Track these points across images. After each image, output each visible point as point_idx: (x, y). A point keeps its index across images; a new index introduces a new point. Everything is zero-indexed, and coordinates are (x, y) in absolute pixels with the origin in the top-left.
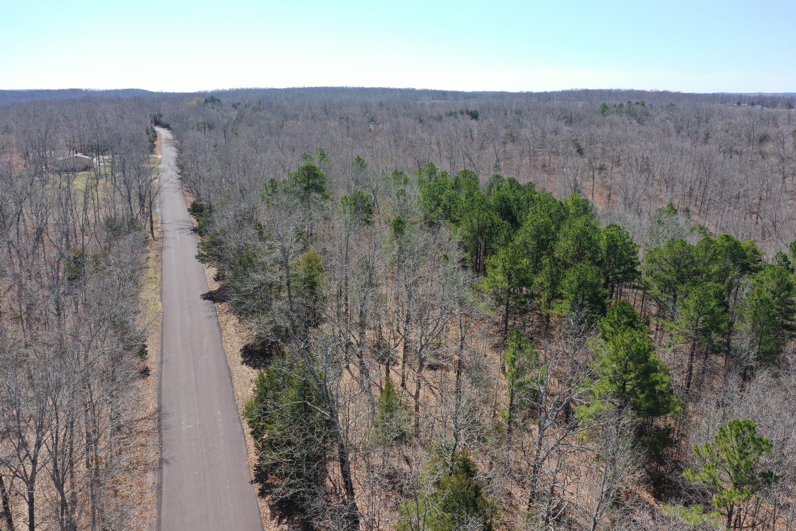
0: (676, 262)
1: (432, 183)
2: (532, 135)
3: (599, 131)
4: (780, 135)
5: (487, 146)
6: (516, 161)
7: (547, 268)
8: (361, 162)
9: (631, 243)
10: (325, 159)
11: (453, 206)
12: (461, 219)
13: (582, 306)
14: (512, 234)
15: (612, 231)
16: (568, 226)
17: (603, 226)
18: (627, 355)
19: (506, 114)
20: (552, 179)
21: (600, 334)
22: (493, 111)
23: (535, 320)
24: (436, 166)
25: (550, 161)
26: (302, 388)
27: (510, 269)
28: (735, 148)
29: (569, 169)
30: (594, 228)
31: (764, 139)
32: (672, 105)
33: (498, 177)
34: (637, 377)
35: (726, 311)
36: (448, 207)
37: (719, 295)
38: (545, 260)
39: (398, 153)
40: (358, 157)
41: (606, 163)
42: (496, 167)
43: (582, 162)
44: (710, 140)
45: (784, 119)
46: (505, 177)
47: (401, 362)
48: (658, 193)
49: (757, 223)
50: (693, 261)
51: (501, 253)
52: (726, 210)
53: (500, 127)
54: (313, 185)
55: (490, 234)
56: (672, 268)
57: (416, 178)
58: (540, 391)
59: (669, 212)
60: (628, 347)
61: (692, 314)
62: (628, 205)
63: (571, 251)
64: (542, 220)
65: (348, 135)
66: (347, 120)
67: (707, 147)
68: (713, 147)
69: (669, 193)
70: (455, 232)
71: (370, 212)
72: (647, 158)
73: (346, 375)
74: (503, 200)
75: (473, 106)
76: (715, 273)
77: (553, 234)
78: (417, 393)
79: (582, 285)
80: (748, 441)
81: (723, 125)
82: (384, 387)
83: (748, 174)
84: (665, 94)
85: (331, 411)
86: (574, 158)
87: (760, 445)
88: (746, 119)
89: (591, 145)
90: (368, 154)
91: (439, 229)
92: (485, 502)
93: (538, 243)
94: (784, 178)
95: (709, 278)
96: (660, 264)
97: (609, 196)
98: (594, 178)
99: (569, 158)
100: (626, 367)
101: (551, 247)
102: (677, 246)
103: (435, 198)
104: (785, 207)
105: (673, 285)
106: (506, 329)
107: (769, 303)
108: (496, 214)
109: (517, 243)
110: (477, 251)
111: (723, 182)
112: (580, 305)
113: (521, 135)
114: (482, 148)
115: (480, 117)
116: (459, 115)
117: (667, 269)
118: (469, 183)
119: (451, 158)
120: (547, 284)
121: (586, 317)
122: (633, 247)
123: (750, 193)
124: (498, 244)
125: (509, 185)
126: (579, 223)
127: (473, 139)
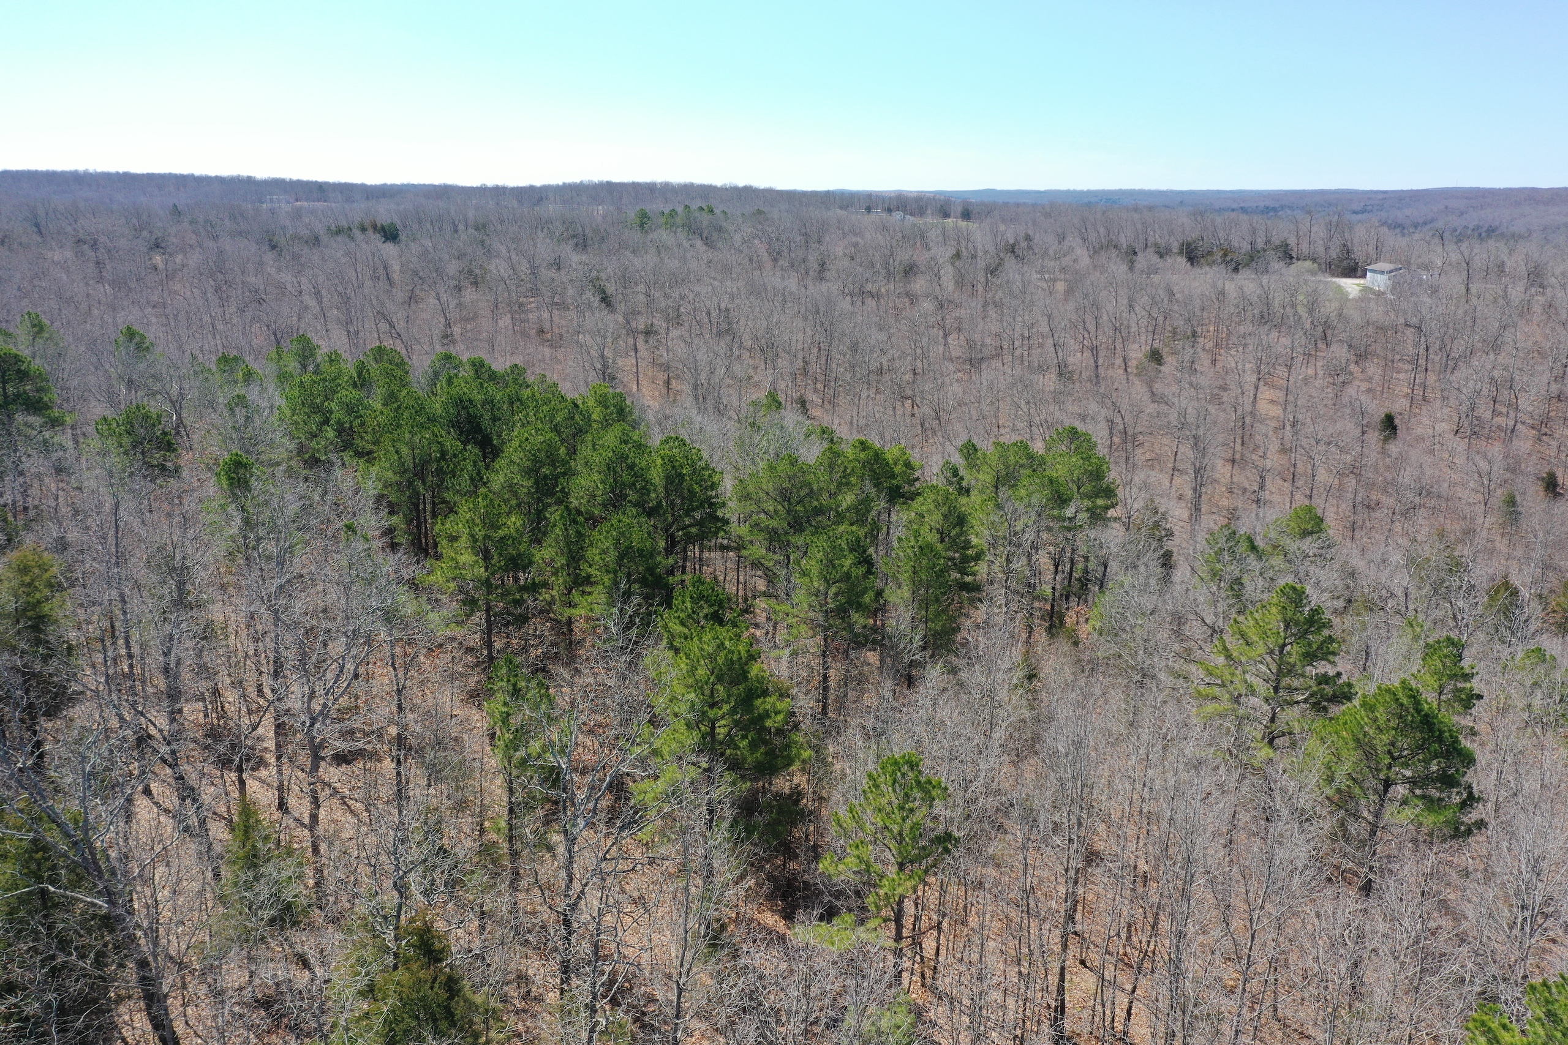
0: (784, 496)
1: (306, 378)
2: (511, 272)
3: (637, 262)
4: (933, 264)
5: (423, 294)
6: (485, 323)
7: (557, 531)
8: (137, 339)
9: (706, 468)
10: (46, 335)
11: (356, 423)
12: (375, 448)
13: (628, 594)
14: (483, 471)
15: (671, 449)
16: (590, 444)
17: (655, 440)
18: (712, 673)
19: (456, 231)
20: (560, 356)
21: (665, 642)
22: (428, 225)
23: (546, 633)
24: (315, 340)
25: (552, 321)
26: (31, 858)
27: (484, 539)
28: (869, 287)
29: (588, 337)
30: (639, 446)
31: (910, 270)
32: (760, 212)
33: (448, 357)
34: (733, 711)
35: (869, 572)
36: (347, 425)
37: (857, 547)
38: (554, 514)
39: (228, 316)
40: (129, 329)
41: (655, 322)
42: (445, 337)
43: (611, 321)
44: (827, 274)
45: (937, 236)
46: (464, 358)
47: (272, 760)
48: (751, 371)
49: (913, 415)
50: (811, 491)
51: (465, 511)
52: (864, 396)
53: (446, 257)
54: (17, 396)
55: (440, 472)
56: (780, 507)
57: (271, 369)
58: (560, 766)
59: (770, 407)
60: (712, 658)
61: (816, 584)
62: (701, 399)
63: (600, 492)
64: (541, 439)
65: (100, 280)
66: (94, 245)
67: (823, 287)
68: (834, 287)
69: (769, 372)
70: (366, 476)
71: (170, 447)
72: (727, 310)
73: (143, 808)
74: (461, 403)
75: (384, 214)
76: (848, 509)
77: (564, 463)
78: (314, 818)
79: (625, 554)
80: (912, 789)
81: (846, 248)
82: (235, 818)
83: (891, 331)
84: (747, 192)
85: (110, 895)
86: (597, 314)
87: (929, 791)
88: (880, 237)
89: (625, 288)
90: (154, 320)
91: (328, 472)
92: (471, 1006)
93: (537, 482)
94: (946, 335)
95: (840, 518)
96: (758, 502)
97: (668, 383)
98: (636, 350)
99: (587, 314)
100: (712, 695)
101: (563, 490)
102: (783, 467)
103: (317, 409)
104: (951, 385)
105: (783, 538)
106: (491, 658)
107: (932, 551)
108: (449, 433)
109: (496, 487)
110: (418, 511)
111: (854, 348)
112: (624, 594)
113: (490, 271)
114: (412, 299)
115: (402, 237)
116: (357, 233)
117: (771, 508)
118: (388, 374)
119: (348, 322)
120: (561, 561)
121: (637, 613)
122: (710, 476)
123: (897, 364)
124: (458, 491)
125: (472, 373)
126: (611, 438)
127: (391, 282)
